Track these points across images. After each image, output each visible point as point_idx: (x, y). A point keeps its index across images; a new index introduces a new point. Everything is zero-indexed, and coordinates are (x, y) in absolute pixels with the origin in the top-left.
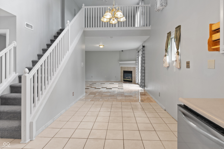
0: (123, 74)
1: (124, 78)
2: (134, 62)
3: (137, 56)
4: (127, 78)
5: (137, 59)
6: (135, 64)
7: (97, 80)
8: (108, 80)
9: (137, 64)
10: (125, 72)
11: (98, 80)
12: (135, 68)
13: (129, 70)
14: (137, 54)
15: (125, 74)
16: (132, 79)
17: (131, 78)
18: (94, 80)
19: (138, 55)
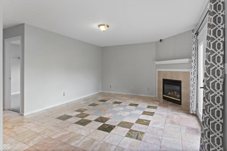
0: (162, 86)
1: (164, 94)
2: (187, 60)
3: (194, 46)
4: (169, 93)
5: (193, 52)
6: (189, 65)
7: (118, 93)
8: (135, 94)
9: (193, 64)
10: (166, 82)
11: (120, 93)
12: (188, 74)
13: (174, 79)
14: (194, 40)
15: (165, 85)
16: (180, 98)
17: (178, 96)
18: (113, 92)
19: (197, 43)
